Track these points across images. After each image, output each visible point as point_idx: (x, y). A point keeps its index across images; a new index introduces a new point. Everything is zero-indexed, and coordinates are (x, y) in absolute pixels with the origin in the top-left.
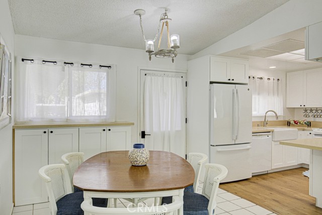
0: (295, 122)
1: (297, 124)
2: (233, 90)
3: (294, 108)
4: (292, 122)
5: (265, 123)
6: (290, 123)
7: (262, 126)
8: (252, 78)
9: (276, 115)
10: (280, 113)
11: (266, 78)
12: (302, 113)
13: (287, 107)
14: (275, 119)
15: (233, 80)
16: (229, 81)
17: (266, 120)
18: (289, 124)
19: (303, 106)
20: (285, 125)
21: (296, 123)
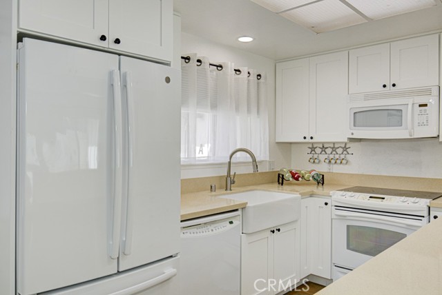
0: (293, 175)
1: (297, 179)
2: (111, 74)
3: (291, 143)
4: (288, 176)
5: (228, 182)
6: (283, 178)
7: (221, 188)
8: (193, 62)
9: (254, 160)
10: (262, 154)
11: (230, 65)
12: (305, 154)
13: (277, 141)
14: (250, 170)
15: (117, 41)
16: (103, 44)
17: (232, 173)
18: (281, 180)
19: (308, 140)
20: (272, 182)
21: (295, 176)
